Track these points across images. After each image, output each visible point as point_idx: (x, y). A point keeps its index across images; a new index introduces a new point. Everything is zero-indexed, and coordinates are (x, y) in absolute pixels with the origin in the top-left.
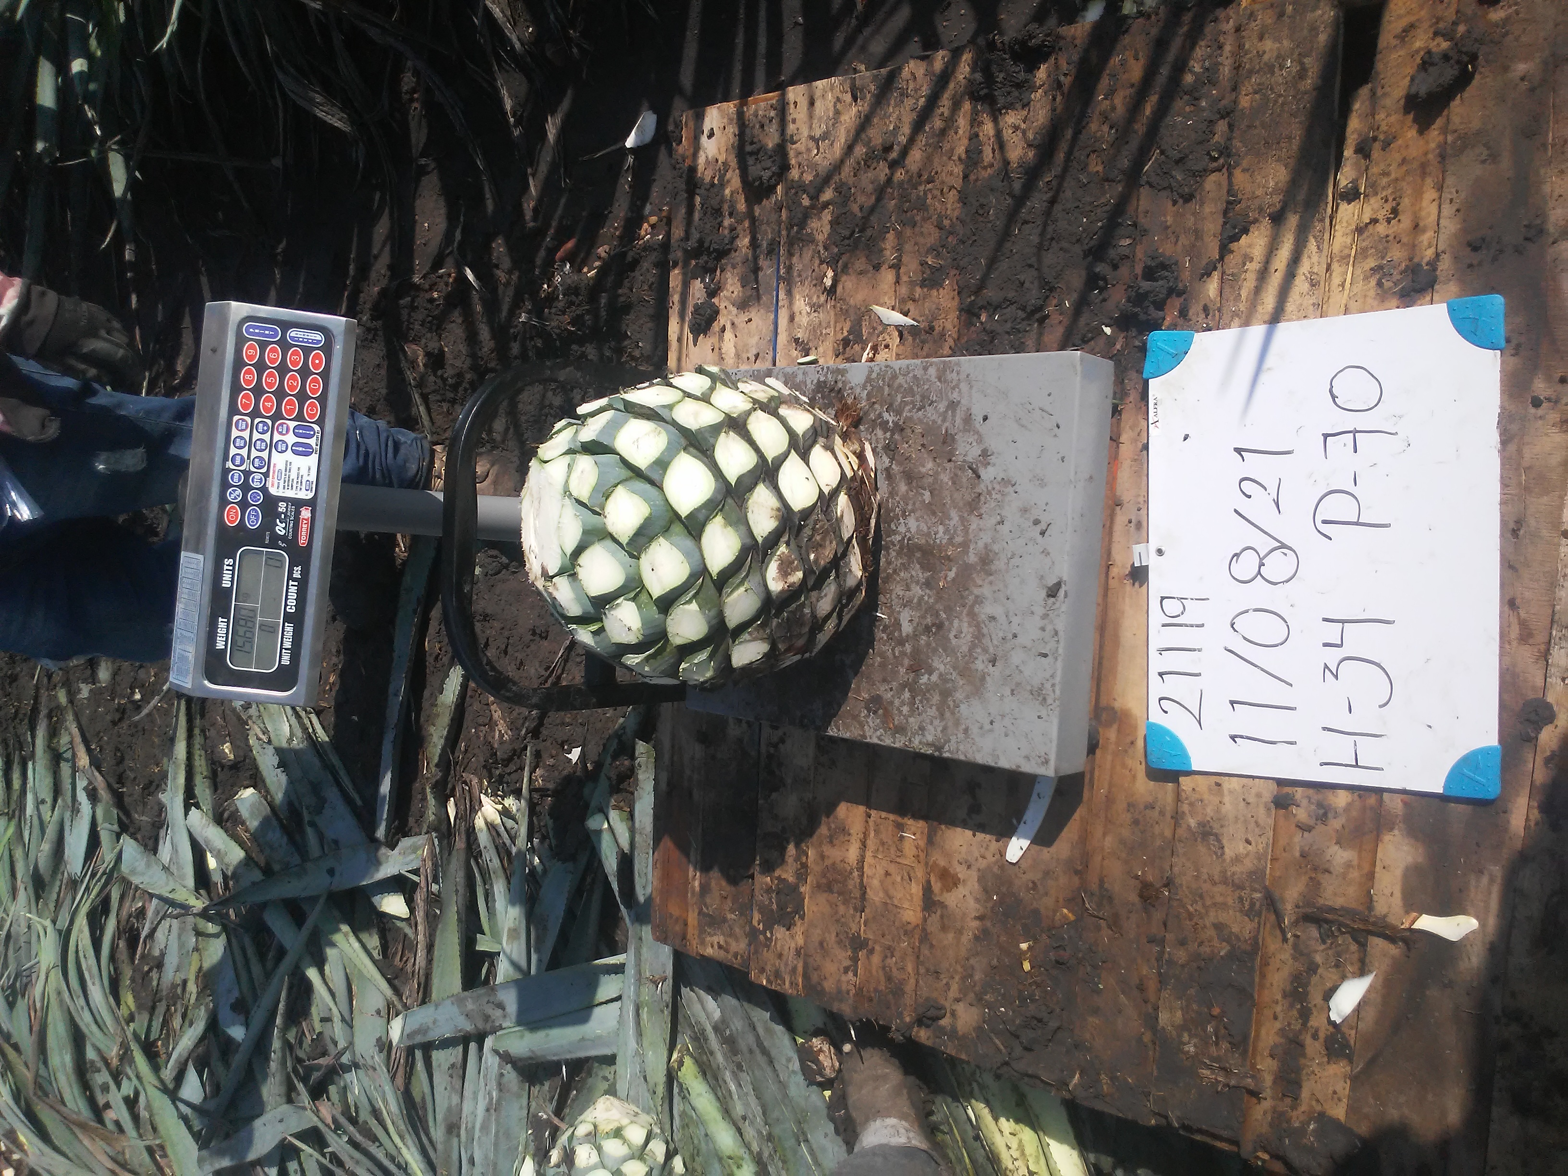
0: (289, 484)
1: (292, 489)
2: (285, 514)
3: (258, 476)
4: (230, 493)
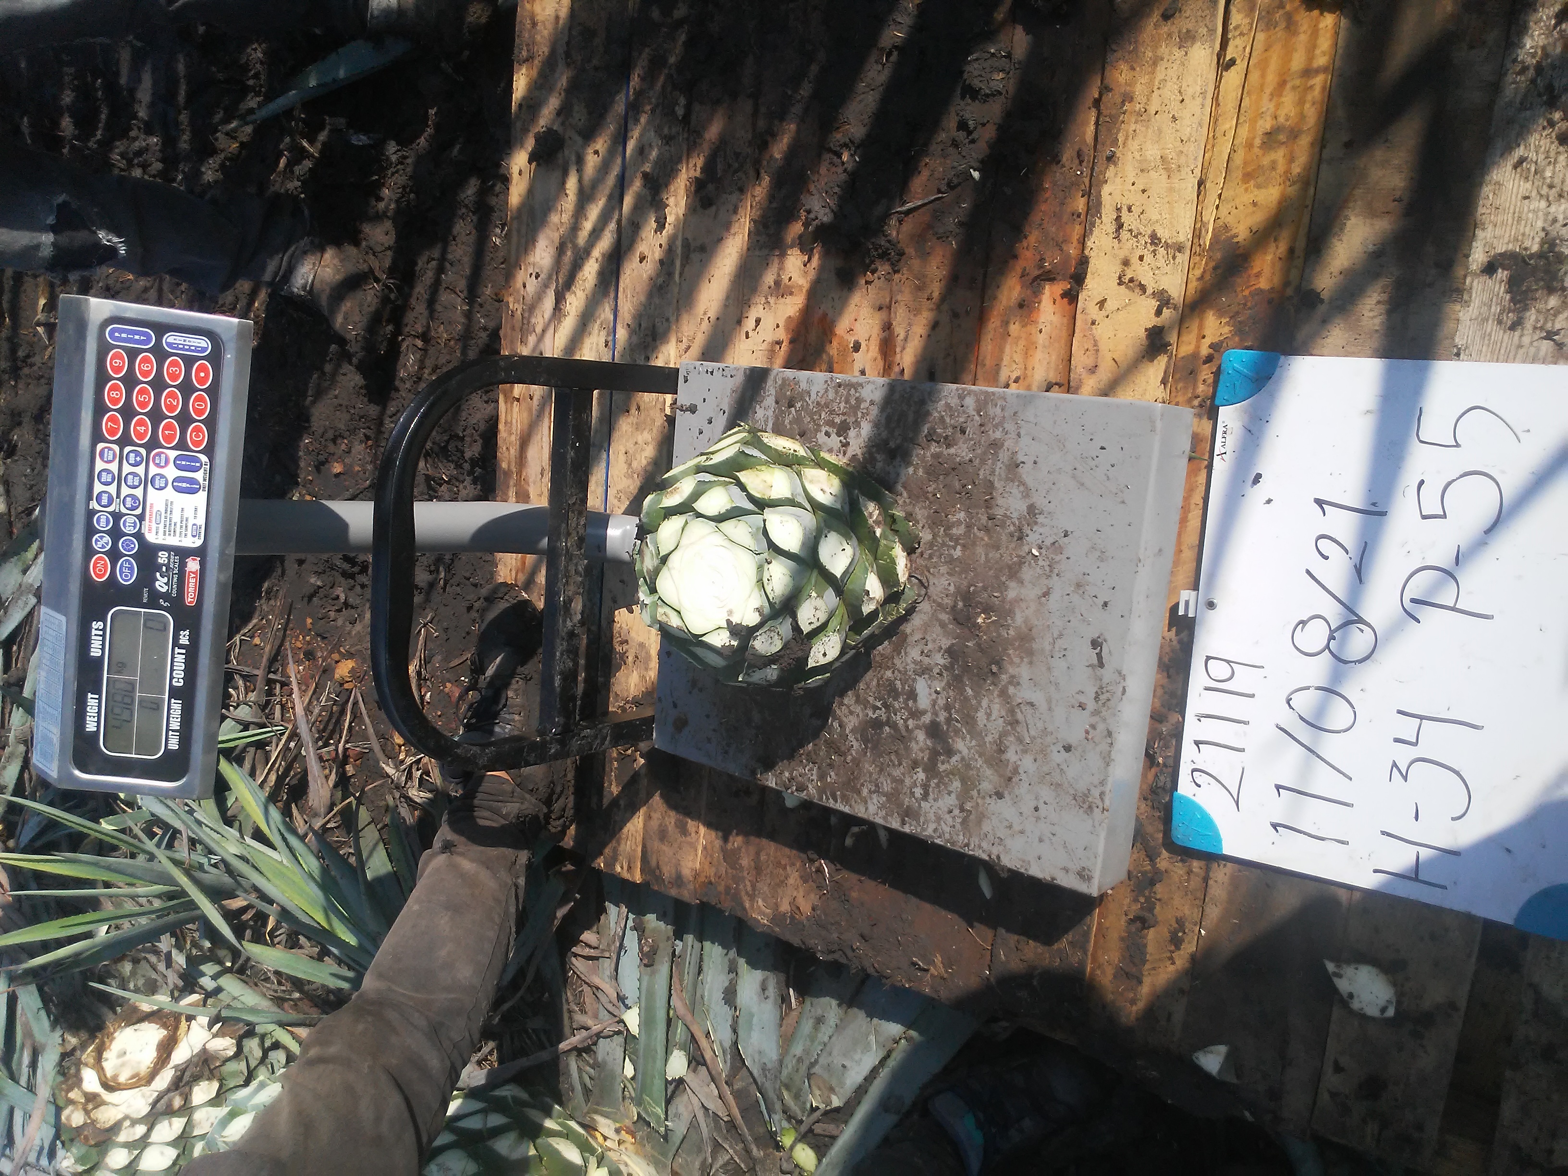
0: (170, 529)
1: (175, 535)
2: (167, 566)
3: (130, 520)
4: (97, 540)
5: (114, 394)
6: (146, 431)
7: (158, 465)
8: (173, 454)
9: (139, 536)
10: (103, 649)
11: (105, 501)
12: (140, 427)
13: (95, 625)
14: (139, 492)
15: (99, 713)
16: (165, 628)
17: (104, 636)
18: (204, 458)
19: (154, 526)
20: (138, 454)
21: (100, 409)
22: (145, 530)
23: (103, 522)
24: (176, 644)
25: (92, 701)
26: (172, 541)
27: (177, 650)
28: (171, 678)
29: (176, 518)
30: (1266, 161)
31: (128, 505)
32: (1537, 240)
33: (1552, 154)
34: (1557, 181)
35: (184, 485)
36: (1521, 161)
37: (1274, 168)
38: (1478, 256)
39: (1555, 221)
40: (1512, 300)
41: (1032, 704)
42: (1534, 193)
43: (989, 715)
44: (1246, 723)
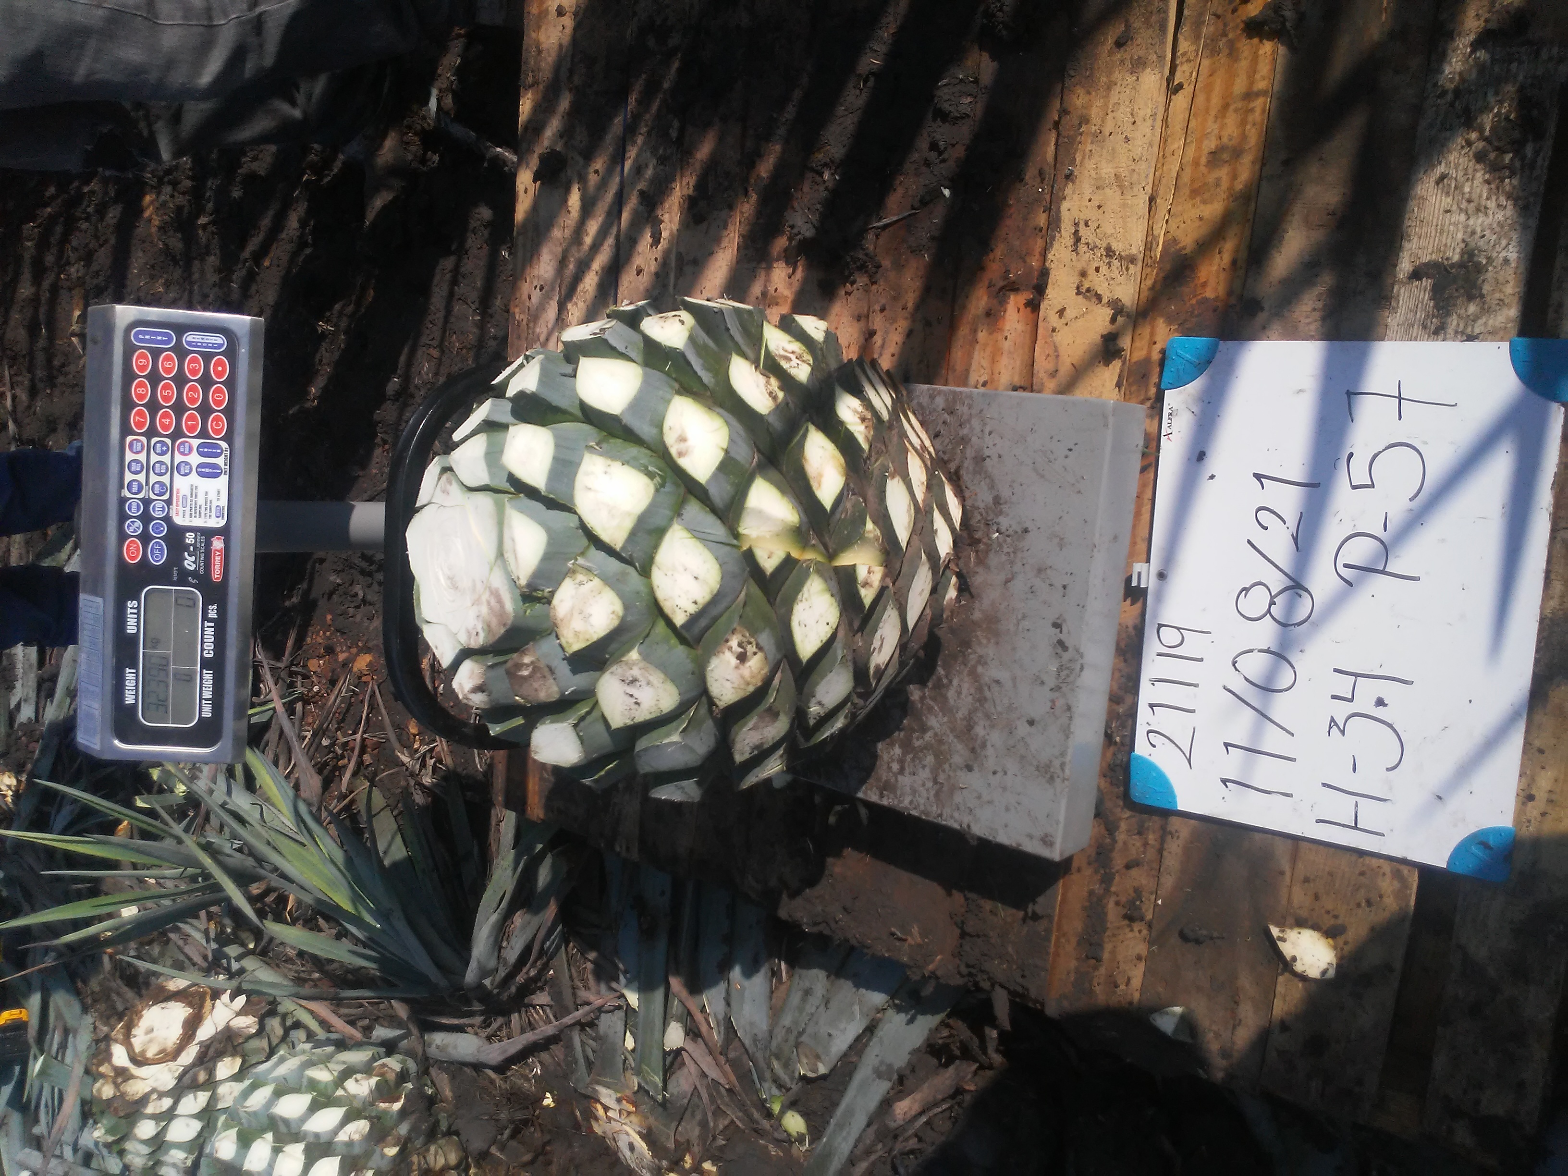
1: (200, 516)
2: (195, 546)
3: (159, 504)
4: (129, 526)
5: (140, 391)
6: (171, 423)
7: (183, 454)
8: (196, 442)
9: (168, 519)
10: (138, 626)
11: (135, 489)
12: (166, 420)
13: (130, 604)
14: (166, 479)
15: (137, 686)
16: (195, 605)
17: (138, 614)
18: (224, 445)
19: (181, 509)
20: (163, 444)
21: (127, 405)
22: (173, 514)
23: (134, 509)
24: (205, 618)
25: (129, 675)
26: (198, 522)
27: (207, 624)
28: (202, 650)
29: (201, 501)
30: (1211, 179)
31: (157, 491)
32: (1458, 250)
33: (1470, 171)
34: (1475, 196)
35: (207, 470)
36: (1443, 177)
37: (1218, 185)
38: (1405, 266)
39: (1473, 233)
40: (1435, 307)
41: (998, 682)
42: (1455, 208)
43: (959, 693)
44: (1196, 686)
